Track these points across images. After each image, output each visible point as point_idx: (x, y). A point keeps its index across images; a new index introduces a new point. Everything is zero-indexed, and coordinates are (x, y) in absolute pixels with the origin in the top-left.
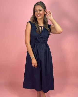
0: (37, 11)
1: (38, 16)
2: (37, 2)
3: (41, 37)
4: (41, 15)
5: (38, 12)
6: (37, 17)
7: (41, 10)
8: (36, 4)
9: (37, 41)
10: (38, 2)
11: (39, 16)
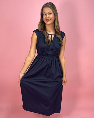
0: (45, 14)
1: (47, 21)
2: (45, 3)
3: (50, 49)
4: (51, 19)
5: (48, 16)
6: (45, 21)
7: (51, 14)
8: (45, 6)
9: (46, 53)
10: (47, 3)
11: (49, 21)
